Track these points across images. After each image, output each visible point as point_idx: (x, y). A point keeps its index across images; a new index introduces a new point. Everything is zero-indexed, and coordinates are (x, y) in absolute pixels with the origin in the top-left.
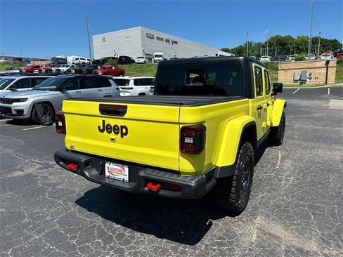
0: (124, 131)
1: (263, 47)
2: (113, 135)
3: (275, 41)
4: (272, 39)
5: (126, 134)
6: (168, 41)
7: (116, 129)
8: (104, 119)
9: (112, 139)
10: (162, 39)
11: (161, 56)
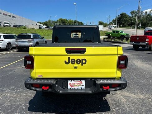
0: (84, 61)
1: (56, 22)
2: (76, 65)
3: (61, 20)
4: (60, 19)
5: (85, 63)
6: (10, 16)
7: (78, 61)
8: (69, 56)
9: (76, 67)
10: (6, 15)
11: (8, 23)
